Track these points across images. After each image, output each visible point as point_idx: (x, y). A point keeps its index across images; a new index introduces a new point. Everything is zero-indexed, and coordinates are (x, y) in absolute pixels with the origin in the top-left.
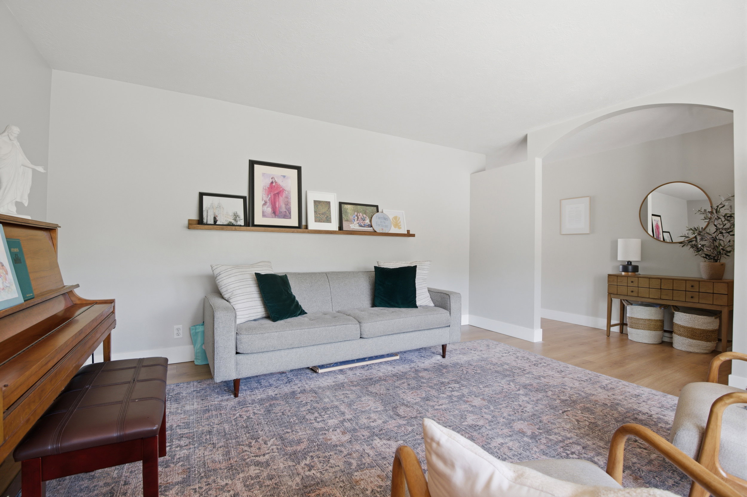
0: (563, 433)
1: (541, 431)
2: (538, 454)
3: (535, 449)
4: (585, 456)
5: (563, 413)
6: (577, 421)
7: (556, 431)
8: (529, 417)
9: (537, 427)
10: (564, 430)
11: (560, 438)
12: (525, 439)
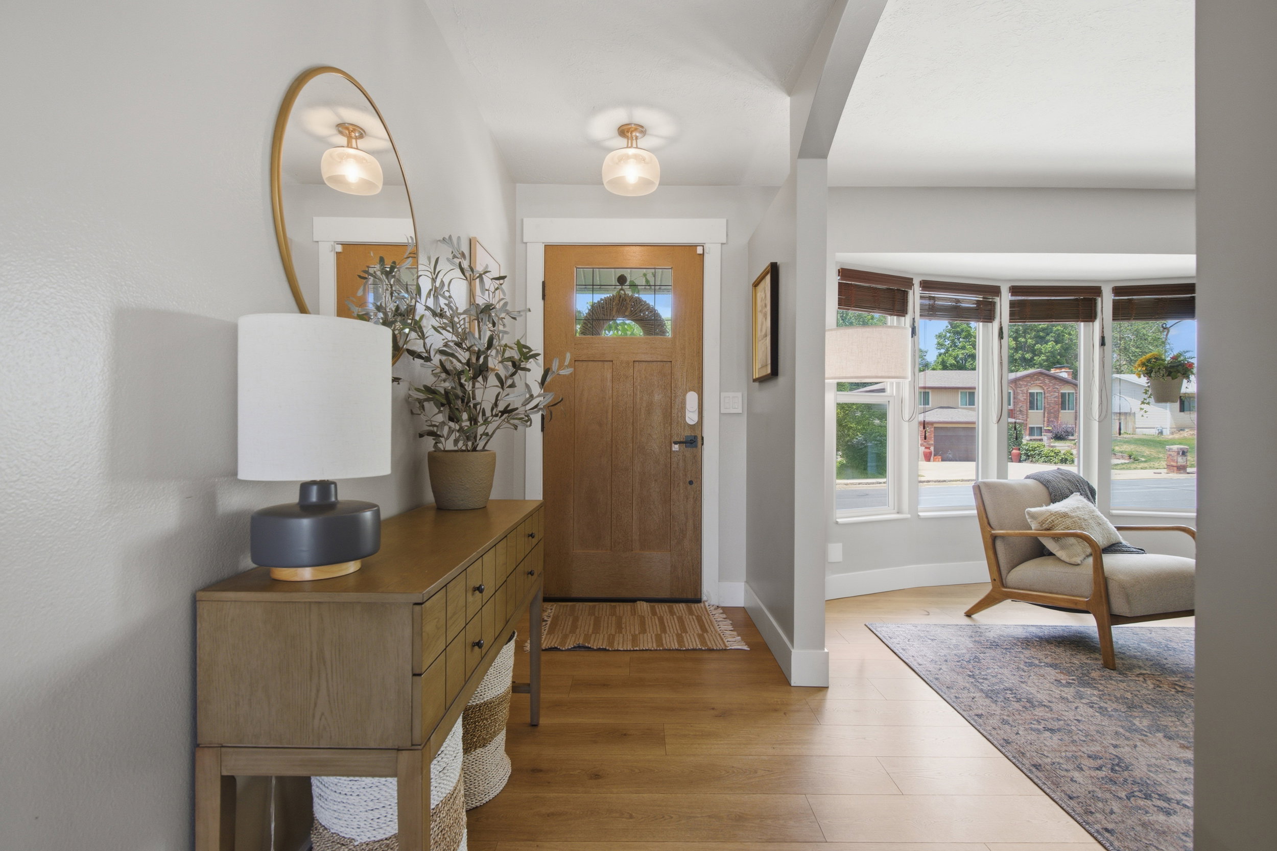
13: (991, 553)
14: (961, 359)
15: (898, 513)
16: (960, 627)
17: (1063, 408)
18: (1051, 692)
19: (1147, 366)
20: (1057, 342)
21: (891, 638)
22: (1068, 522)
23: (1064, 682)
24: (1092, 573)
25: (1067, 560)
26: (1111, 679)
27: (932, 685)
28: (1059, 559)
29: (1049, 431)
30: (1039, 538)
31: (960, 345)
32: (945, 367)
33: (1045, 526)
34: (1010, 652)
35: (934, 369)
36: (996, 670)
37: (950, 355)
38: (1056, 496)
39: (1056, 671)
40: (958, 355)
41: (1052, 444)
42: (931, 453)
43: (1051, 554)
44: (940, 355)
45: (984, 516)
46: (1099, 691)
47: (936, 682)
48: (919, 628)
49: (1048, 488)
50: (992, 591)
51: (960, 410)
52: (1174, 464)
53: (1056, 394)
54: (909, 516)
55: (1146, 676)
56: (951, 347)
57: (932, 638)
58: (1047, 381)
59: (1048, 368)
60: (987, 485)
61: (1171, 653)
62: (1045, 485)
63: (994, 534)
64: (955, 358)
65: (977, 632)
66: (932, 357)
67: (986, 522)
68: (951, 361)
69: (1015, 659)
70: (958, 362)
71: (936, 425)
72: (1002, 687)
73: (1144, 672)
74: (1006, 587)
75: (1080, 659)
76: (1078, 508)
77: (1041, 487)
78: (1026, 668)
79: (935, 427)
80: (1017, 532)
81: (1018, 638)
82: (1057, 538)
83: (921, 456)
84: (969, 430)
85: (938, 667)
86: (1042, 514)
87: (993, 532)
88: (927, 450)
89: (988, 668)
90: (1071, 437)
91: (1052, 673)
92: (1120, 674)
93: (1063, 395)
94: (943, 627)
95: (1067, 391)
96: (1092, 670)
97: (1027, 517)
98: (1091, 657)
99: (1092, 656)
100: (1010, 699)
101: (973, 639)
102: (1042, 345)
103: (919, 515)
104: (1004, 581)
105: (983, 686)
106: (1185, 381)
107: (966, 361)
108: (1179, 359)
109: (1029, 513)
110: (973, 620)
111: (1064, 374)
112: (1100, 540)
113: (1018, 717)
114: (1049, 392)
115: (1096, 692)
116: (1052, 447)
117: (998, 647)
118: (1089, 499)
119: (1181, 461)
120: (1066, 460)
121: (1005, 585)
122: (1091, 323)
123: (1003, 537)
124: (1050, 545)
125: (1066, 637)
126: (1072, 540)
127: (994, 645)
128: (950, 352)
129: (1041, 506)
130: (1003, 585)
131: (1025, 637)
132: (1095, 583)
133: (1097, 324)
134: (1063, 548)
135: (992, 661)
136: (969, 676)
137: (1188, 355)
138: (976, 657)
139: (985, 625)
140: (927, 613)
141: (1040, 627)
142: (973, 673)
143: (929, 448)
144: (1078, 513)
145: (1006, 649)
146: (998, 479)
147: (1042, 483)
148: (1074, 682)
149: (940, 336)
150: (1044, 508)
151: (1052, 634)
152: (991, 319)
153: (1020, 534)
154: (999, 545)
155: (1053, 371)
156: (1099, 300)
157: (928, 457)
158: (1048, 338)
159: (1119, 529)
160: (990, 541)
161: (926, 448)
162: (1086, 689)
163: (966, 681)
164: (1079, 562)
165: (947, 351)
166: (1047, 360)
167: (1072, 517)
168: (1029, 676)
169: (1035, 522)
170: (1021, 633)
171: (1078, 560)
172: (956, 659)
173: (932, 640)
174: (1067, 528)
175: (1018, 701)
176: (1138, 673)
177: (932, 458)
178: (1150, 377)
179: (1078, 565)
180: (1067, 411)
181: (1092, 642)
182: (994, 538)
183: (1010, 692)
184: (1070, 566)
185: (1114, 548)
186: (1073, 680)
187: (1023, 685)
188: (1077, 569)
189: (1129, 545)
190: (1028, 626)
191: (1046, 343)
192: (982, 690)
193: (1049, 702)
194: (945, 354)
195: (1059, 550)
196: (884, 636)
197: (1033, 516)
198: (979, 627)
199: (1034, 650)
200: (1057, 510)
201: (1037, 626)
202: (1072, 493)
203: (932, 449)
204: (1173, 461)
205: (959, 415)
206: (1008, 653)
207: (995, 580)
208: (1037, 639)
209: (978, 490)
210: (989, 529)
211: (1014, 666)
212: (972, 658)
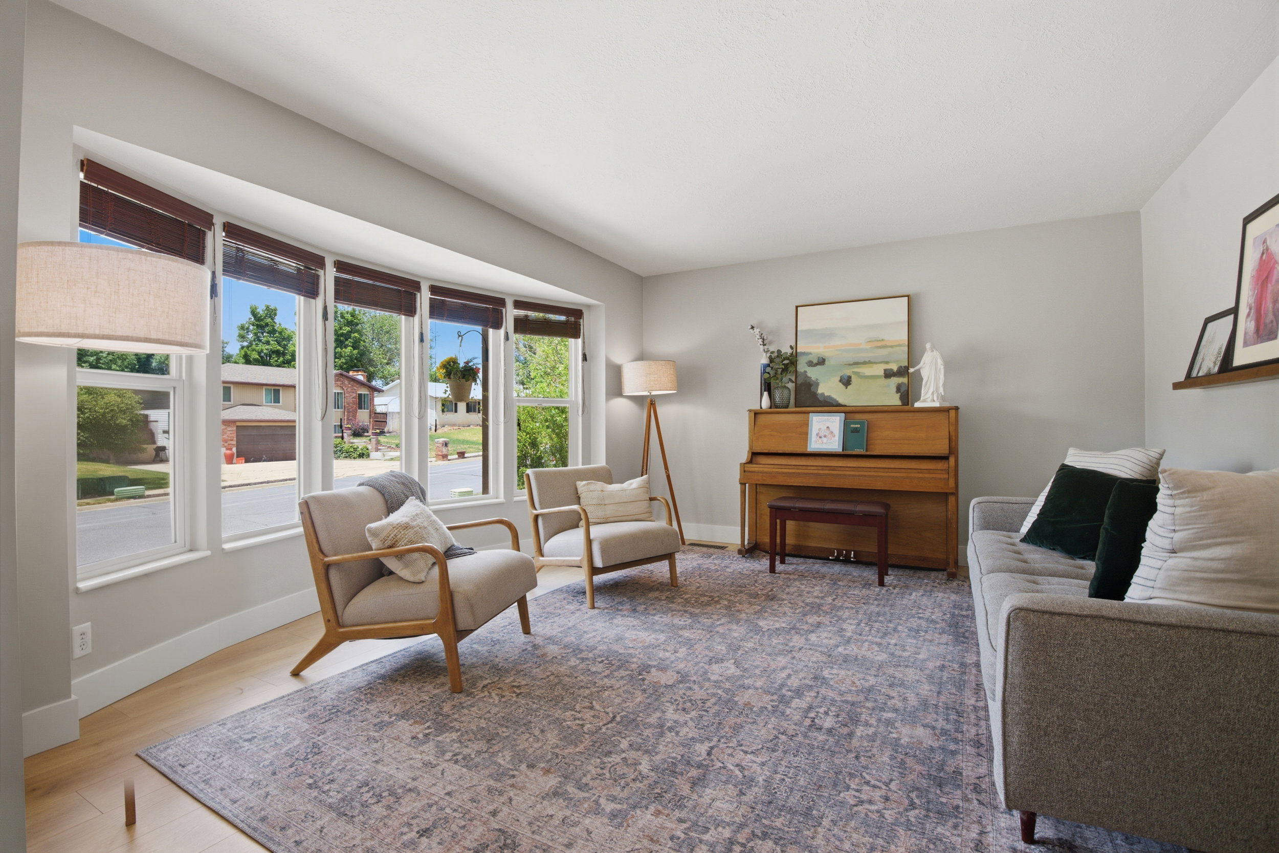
0: (613, 681)
1: (640, 677)
2: (637, 652)
3: (641, 656)
4: (588, 663)
5: (614, 717)
6: (592, 708)
7: (622, 682)
8: (663, 694)
9: (646, 682)
10: (611, 687)
11: (616, 674)
12: (655, 663)
13: (324, 586)
14: (265, 354)
15: (191, 550)
16: (287, 699)
17: (360, 408)
18: (411, 762)
19: (447, 368)
20: (354, 348)
21: (183, 767)
22: (410, 534)
23: (420, 736)
24: (438, 589)
25: (411, 579)
26: (463, 708)
27: (259, 838)
28: (401, 579)
29: (349, 429)
30: (380, 559)
31: (264, 340)
32: (248, 360)
33: (388, 543)
34: (354, 716)
35: (236, 363)
36: (343, 756)
37: (254, 350)
38: (392, 506)
39: (410, 722)
40: (262, 351)
41: (352, 441)
42: (233, 455)
43: (391, 573)
44: (243, 347)
45: (315, 541)
46: (457, 731)
47: (263, 827)
48: (229, 726)
49: (383, 495)
50: (326, 635)
51: (264, 407)
52: (440, 453)
53: (354, 395)
54: (208, 553)
55: (489, 686)
56: (254, 340)
57: (249, 736)
58: (346, 382)
59: (348, 370)
60: (316, 499)
61: (497, 647)
62: (380, 492)
63: (328, 561)
64: (259, 353)
65: (309, 695)
66: (234, 348)
67: (317, 548)
68: (255, 355)
69: (362, 724)
70: (262, 357)
71: (238, 424)
72: (355, 783)
73: (486, 682)
74: (343, 627)
75: (430, 690)
76: (417, 515)
77: (377, 495)
78: (376, 734)
79: (237, 426)
80: (355, 555)
81: (359, 688)
82: (400, 556)
83: (223, 459)
84: (286, 431)
85: (262, 792)
86: (382, 528)
87: (326, 559)
88: (229, 452)
89: (333, 759)
90: (366, 434)
91: (405, 728)
92: (468, 696)
93: (360, 395)
94: (264, 708)
95: (363, 393)
96: (443, 702)
97: (367, 535)
98: (437, 684)
99: (438, 682)
100: (369, 802)
101: (306, 714)
102: (342, 349)
103: (223, 549)
104: (340, 619)
105: (331, 797)
106: (473, 384)
107: (270, 357)
108: (470, 364)
109: (370, 531)
110: (303, 679)
111: (360, 377)
112: (439, 547)
113: (384, 831)
114: (348, 392)
115: (454, 736)
116: (352, 443)
117: (339, 713)
118: (421, 501)
119: (444, 450)
120: (363, 454)
121: (341, 624)
122: (411, 318)
123: (337, 564)
124: (391, 564)
125: (408, 664)
126: (416, 555)
127: (334, 712)
128: (254, 346)
129: (381, 519)
130: (340, 625)
131: (366, 683)
132: (442, 600)
133: (417, 318)
134: (406, 566)
135: (335, 742)
136: (310, 786)
137: (475, 361)
138: (315, 745)
139: (319, 683)
140: (241, 692)
141: (378, 661)
142: (315, 778)
143: (231, 449)
144: (418, 521)
145: (349, 712)
146: (323, 490)
147: (377, 489)
148: (430, 731)
149: (242, 328)
150: (385, 521)
151: (395, 666)
152: (314, 294)
153: (359, 557)
154: (334, 576)
155: (351, 373)
156: (418, 295)
157: (229, 460)
158: (347, 343)
159: (450, 529)
160: (322, 572)
161: (227, 449)
162: (444, 736)
163: (306, 800)
164: (423, 579)
165: (251, 344)
166: (346, 363)
167: (413, 527)
168: (383, 747)
169: (376, 540)
170: (360, 679)
171: (422, 577)
172: (288, 761)
173: (249, 740)
174: (412, 542)
175: (379, 801)
176: (482, 686)
177: (234, 461)
178: (449, 378)
179: (423, 582)
180: (363, 410)
181: (433, 661)
182: (328, 567)
183: (367, 789)
184: (415, 585)
185: (451, 553)
186: (429, 727)
187: (379, 767)
188: (422, 588)
189: (460, 546)
190: (367, 664)
191: (346, 347)
192: (330, 806)
193: (414, 779)
194: (248, 347)
195: (402, 569)
196: (171, 768)
197: (375, 533)
198: (312, 690)
199: (381, 699)
200: (398, 521)
201: (377, 660)
202: (408, 498)
203: (234, 450)
204: (440, 451)
205: (267, 412)
206: (353, 718)
207: (329, 621)
208: (380, 681)
209: (306, 507)
210: (321, 556)
211: (362, 738)
212: (309, 750)
